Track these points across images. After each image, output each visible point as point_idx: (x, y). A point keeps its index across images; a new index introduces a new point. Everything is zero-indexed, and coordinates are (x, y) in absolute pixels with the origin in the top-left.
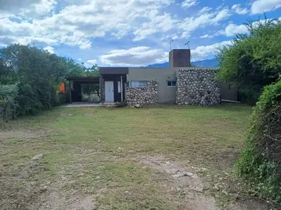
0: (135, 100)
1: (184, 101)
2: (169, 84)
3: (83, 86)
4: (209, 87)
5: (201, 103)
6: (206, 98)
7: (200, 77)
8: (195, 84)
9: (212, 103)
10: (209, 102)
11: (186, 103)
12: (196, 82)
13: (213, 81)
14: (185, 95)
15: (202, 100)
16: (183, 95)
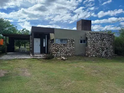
0: (59, 53)
1: (93, 54)
2: (81, 42)
3: (16, 41)
4: (107, 45)
5: (103, 56)
6: (106, 53)
7: (102, 38)
8: (99, 43)
9: (108, 56)
10: (107, 55)
11: (94, 56)
12: (100, 41)
13: (109, 41)
14: (93, 50)
15: (103, 54)
16: (92, 50)
